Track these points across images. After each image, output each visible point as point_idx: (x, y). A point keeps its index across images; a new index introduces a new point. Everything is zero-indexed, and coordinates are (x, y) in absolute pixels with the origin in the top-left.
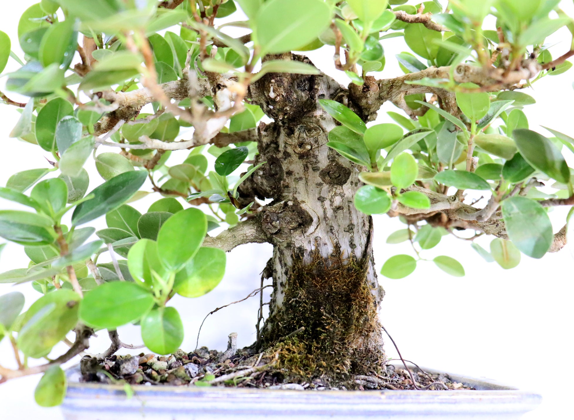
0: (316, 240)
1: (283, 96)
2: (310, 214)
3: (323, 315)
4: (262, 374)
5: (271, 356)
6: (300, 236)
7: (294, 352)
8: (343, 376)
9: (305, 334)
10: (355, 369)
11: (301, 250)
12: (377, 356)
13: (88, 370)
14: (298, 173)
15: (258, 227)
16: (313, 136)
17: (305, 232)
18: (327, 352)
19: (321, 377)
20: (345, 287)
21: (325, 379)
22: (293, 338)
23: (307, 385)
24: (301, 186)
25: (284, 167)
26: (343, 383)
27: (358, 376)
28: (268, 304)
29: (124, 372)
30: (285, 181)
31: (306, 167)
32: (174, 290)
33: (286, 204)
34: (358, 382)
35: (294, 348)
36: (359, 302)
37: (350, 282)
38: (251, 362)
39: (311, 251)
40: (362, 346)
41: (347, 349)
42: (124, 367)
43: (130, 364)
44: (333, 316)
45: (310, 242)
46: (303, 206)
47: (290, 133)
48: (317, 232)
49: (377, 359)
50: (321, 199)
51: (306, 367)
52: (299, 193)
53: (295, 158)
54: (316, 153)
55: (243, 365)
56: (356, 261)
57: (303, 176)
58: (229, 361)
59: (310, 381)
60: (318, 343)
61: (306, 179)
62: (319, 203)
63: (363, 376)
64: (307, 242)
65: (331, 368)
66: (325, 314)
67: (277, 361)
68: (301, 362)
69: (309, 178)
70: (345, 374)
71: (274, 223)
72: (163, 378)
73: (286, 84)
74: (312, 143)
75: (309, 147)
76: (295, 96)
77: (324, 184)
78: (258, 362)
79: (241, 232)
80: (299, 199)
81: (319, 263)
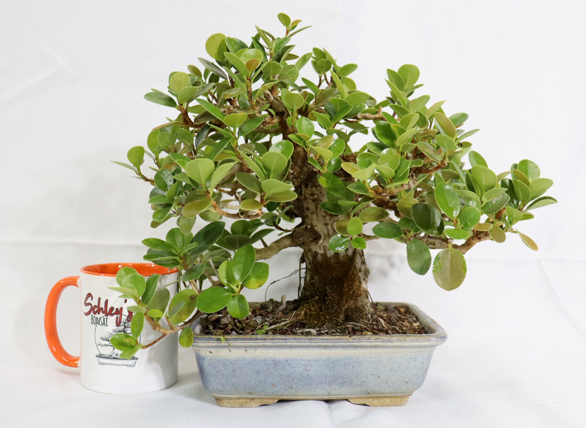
0: (324, 247)
1: (298, 171)
2: (320, 233)
3: (327, 291)
4: (294, 324)
5: (300, 313)
6: (315, 246)
7: (312, 311)
8: (339, 324)
9: (319, 300)
10: (348, 318)
11: (316, 253)
12: (363, 310)
13: (204, 323)
14: (312, 210)
15: (292, 240)
16: (318, 190)
17: (318, 243)
18: (330, 311)
19: (326, 324)
20: (341, 274)
21: (328, 326)
22: (313, 302)
23: (318, 329)
24: (314, 216)
25: (305, 206)
26: (339, 328)
27: (349, 323)
28: (304, 278)
29: (223, 323)
30: (305, 213)
31: (316, 207)
32: (243, 284)
33: (306, 227)
34: (348, 326)
35: (312, 308)
36: (348, 283)
37: (344, 271)
38: (289, 316)
39: (322, 254)
40: (353, 305)
41: (341, 309)
42: (222, 321)
43: (225, 319)
44: (333, 291)
45: (320, 249)
46: (316, 228)
47: (307, 186)
48: (324, 243)
49: (363, 312)
50: (326, 224)
51: (318, 319)
52: (314, 221)
53: (310, 201)
54: (321, 199)
55: (285, 318)
56: (348, 258)
57: (315, 211)
58: (281, 312)
59: (320, 327)
60: (325, 305)
61: (317, 213)
62: (325, 227)
63: (352, 323)
64: (319, 249)
65: (332, 320)
66: (328, 290)
67: (302, 316)
68: (316, 316)
69: (318, 213)
70: (340, 323)
71: (300, 239)
72: (242, 326)
73: (300, 164)
74: (318, 193)
75: (316, 197)
76: (306, 169)
77: (327, 216)
78: (292, 317)
79: (282, 243)
80: (314, 224)
81: (326, 260)
